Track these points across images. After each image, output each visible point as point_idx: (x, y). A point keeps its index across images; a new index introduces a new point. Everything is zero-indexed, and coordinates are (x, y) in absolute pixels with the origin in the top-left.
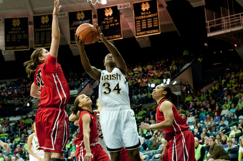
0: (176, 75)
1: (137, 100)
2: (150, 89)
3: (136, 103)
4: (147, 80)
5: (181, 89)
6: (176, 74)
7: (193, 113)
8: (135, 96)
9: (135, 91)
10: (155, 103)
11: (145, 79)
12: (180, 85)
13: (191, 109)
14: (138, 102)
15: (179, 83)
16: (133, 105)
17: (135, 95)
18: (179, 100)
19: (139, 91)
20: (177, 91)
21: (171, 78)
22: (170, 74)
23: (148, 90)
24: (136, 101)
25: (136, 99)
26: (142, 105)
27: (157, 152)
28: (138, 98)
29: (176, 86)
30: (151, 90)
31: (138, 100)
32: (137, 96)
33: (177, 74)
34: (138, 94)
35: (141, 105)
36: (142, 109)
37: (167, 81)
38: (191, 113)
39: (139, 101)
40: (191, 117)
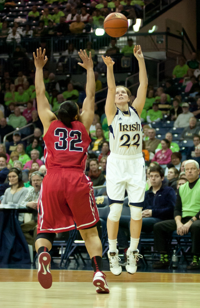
0: (158, 11)
1: (60, 64)
2: (92, 40)
3: (57, 72)
4: (88, 17)
5: (167, 46)
6: (159, 9)
7: (190, 105)
8: (55, 54)
9: (56, 42)
10: (103, 74)
11: (84, 15)
12: (164, 36)
13: (187, 94)
14: (62, 69)
15: (164, 30)
16: (49, 74)
17: (55, 51)
18: (160, 70)
19: (67, 41)
20: (158, 50)
21: (147, 16)
22: (144, 7)
23: (87, 40)
24: (57, 66)
25: (57, 60)
26: (70, 77)
27: (99, 191)
28: (62, 59)
29: (155, 38)
30: (95, 43)
31: (63, 65)
32: (60, 54)
33: (161, 9)
34: (65, 50)
35: (68, 76)
36: (70, 86)
37: (134, 23)
38: (186, 104)
39: (65, 66)
40: (186, 113)
